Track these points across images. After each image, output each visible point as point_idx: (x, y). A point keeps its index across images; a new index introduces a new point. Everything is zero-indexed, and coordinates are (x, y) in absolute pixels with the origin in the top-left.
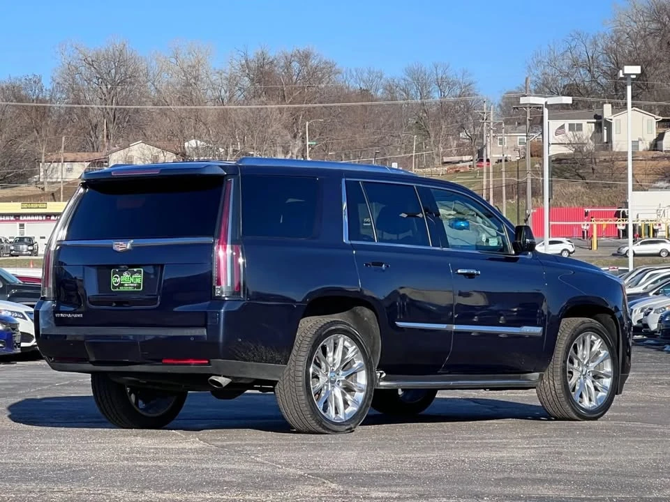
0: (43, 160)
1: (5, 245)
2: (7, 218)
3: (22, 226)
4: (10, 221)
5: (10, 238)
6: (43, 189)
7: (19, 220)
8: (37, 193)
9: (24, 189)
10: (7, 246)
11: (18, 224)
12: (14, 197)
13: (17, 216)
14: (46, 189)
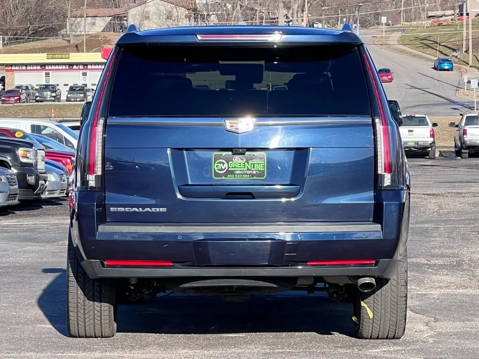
0: (69, 15)
1: (31, 91)
2: (35, 68)
3: (47, 75)
4: (37, 70)
5: (37, 85)
6: (69, 41)
7: (45, 69)
8: (63, 45)
9: (52, 41)
10: (33, 93)
11: (44, 73)
12: (42, 48)
13: (43, 65)
14: (72, 42)
